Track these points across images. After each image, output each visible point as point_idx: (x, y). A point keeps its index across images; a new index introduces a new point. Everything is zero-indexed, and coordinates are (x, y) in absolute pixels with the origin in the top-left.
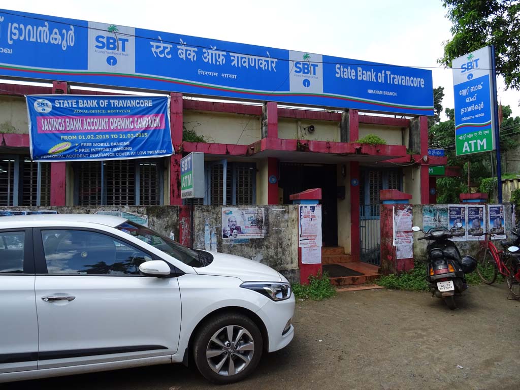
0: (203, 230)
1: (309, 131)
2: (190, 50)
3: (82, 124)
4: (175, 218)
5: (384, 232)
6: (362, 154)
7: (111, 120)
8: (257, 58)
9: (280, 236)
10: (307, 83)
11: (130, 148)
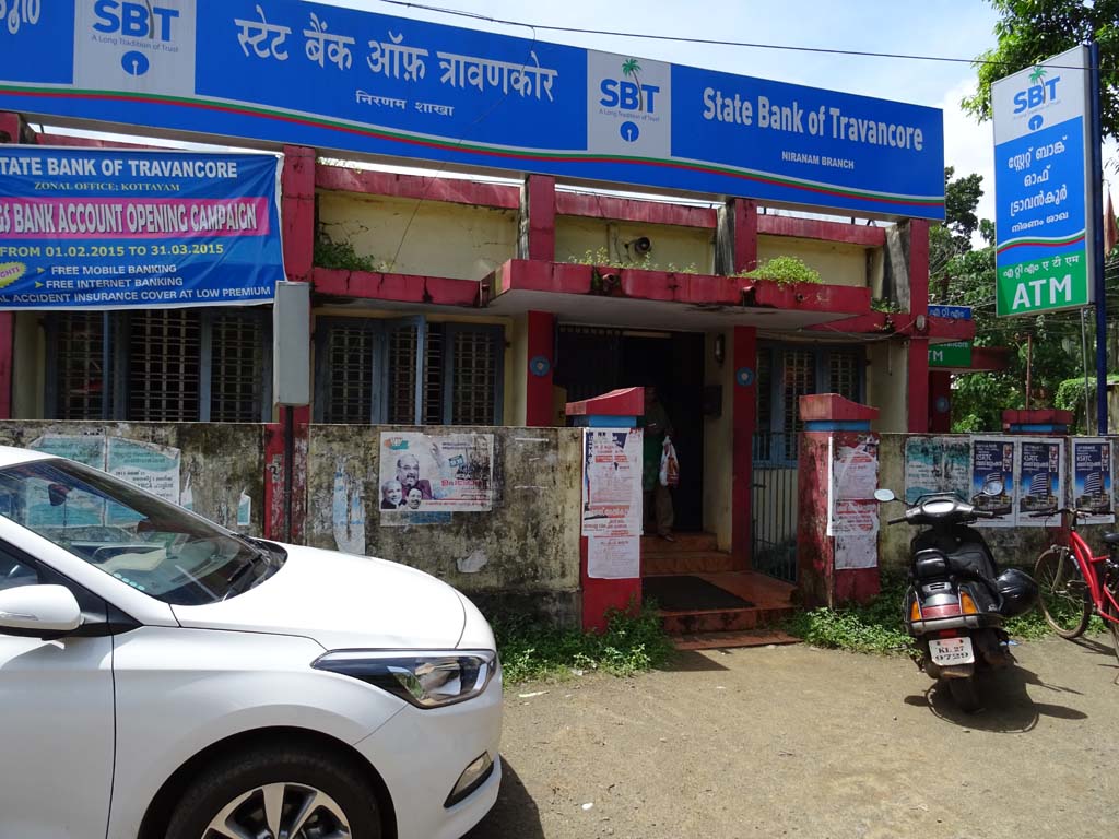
0: (330, 488)
1: (636, 250)
2: (337, 43)
3: (55, 217)
4: (254, 455)
5: (807, 501)
6: (758, 305)
7: (131, 208)
8: (506, 66)
9: (532, 506)
10: (630, 131)
11: (179, 281)
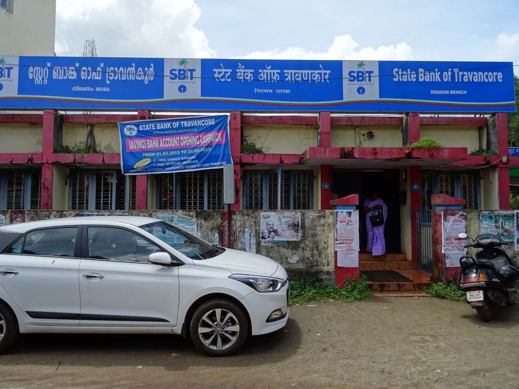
0: (244, 232)
1: (367, 137)
2: (248, 72)
3: (159, 142)
4: (219, 221)
5: (435, 239)
6: (413, 158)
7: (182, 138)
8: (310, 72)
9: (316, 239)
10: (361, 90)
11: (196, 161)
